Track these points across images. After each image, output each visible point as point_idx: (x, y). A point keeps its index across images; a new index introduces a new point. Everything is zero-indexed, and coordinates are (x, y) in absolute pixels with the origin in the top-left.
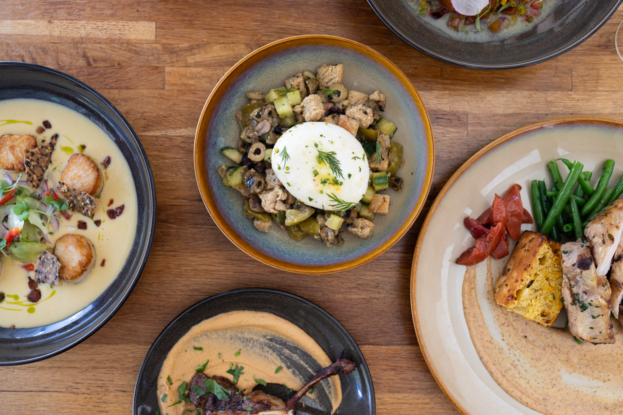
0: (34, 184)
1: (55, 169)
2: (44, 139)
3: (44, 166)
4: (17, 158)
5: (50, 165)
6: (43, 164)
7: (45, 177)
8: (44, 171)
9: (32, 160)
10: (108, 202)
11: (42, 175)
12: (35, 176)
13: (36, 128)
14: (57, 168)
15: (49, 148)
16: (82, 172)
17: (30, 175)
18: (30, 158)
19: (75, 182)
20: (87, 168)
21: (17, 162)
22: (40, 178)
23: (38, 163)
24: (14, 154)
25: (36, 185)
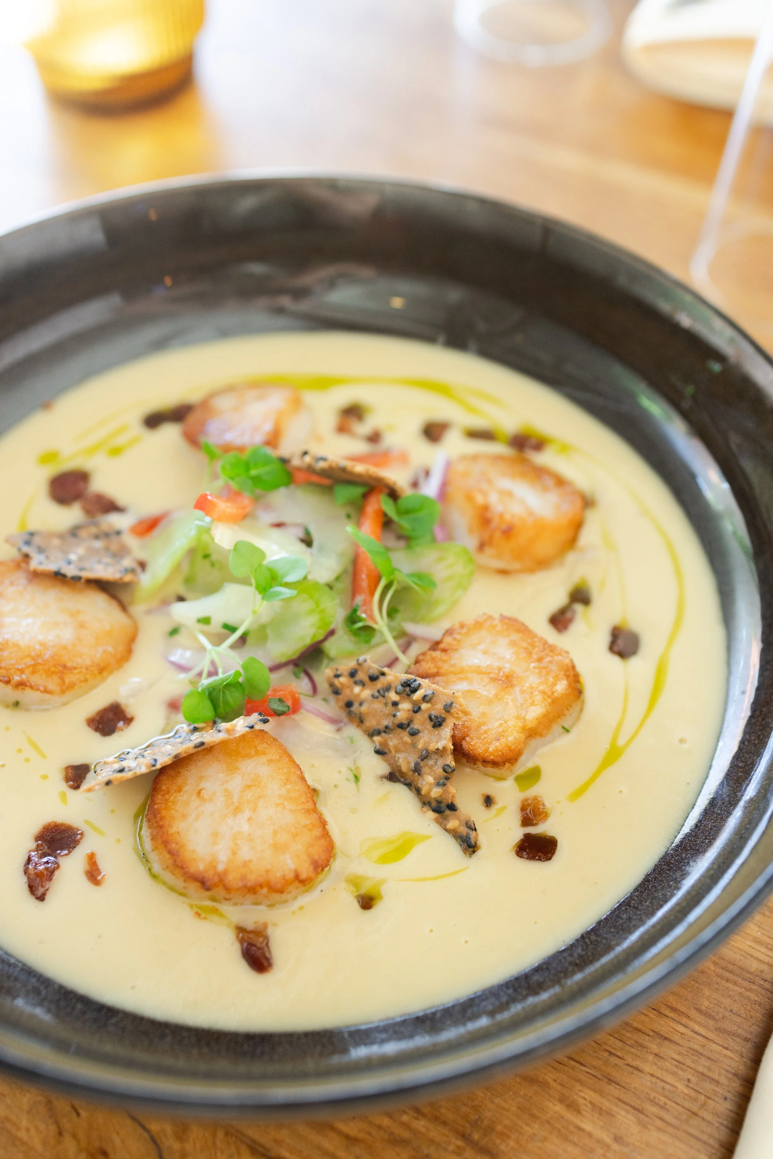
0: (342, 679)
1: (357, 778)
2: (495, 808)
3: (384, 744)
4: (461, 674)
5: (382, 767)
6: (393, 741)
7: (353, 731)
8: (372, 734)
9: (417, 710)
10: (105, 866)
11: (361, 721)
12: (366, 693)
13: (548, 804)
14: (352, 785)
15: (436, 792)
16: (245, 828)
17: (373, 679)
18: (424, 706)
19: (236, 783)
20: (245, 853)
21: (445, 667)
22: (355, 708)
23: (401, 726)
24: (479, 671)
25: (336, 682)
